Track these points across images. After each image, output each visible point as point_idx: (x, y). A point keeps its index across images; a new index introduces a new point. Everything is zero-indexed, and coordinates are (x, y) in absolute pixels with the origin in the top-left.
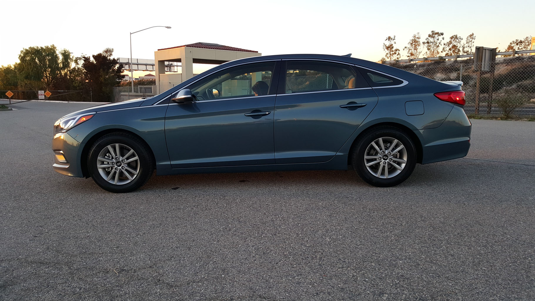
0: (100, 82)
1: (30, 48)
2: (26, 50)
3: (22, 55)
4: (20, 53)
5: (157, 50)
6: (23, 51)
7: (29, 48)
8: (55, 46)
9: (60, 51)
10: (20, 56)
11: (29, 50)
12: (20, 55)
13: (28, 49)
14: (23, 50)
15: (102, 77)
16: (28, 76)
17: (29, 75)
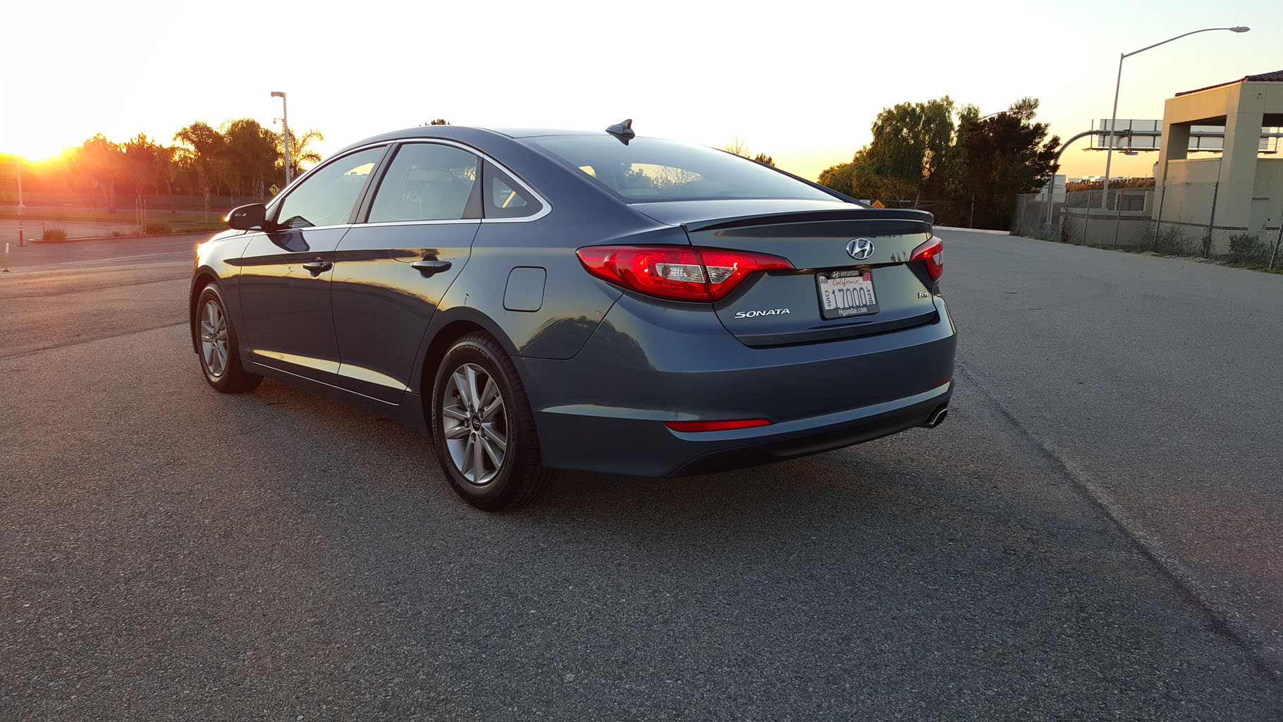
0: (990, 182)
1: (897, 107)
2: (890, 112)
3: (880, 123)
4: (876, 118)
5: (1173, 96)
6: (881, 114)
7: (895, 107)
8: (951, 99)
9: (960, 110)
10: (875, 126)
11: (895, 112)
12: (876, 123)
13: (893, 109)
14: (882, 112)
15: (996, 170)
16: (882, 169)
17: (884, 165)
